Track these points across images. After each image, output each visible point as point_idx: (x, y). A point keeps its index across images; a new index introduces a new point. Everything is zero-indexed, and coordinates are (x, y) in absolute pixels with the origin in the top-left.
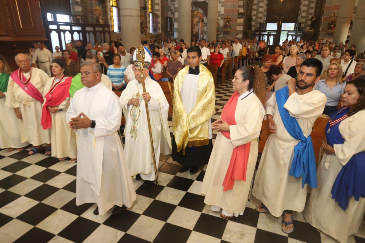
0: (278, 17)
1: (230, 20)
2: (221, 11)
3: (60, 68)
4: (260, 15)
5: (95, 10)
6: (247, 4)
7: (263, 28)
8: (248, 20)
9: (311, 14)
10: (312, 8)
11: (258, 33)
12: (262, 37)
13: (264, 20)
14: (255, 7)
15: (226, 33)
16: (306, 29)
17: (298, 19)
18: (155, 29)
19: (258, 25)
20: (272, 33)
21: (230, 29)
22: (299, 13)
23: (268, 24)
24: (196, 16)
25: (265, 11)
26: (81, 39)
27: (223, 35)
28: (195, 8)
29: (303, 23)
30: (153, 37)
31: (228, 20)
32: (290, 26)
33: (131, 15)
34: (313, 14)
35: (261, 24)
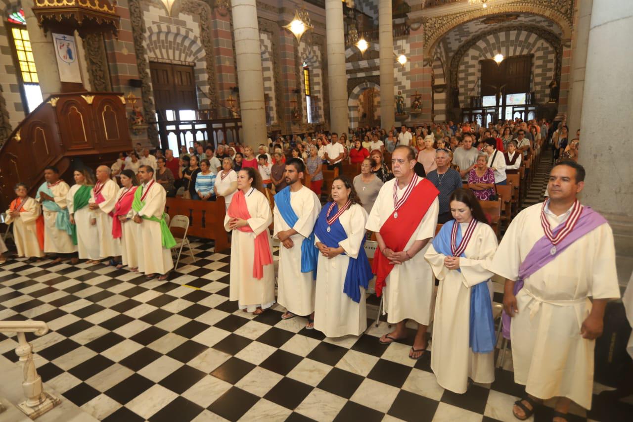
0: (495, 88)
1: (420, 97)
2: (406, 85)
3: (127, 178)
4: (471, 86)
5: (228, 100)
6: (450, 71)
7: (477, 104)
8: (453, 94)
9: (550, 78)
10: (550, 70)
11: (468, 112)
12: (473, 117)
13: (478, 93)
14: (461, 75)
15: (415, 116)
16: (544, 100)
17: (531, 87)
18: (314, 117)
19: (469, 100)
20: (488, 111)
21: (420, 110)
22: (531, 78)
23: (484, 97)
24: (377, 95)
25: (478, 79)
26: (206, 138)
27: (411, 119)
28: (370, 84)
29: (538, 92)
30: (311, 129)
31: (418, 97)
32: (520, 98)
33: (253, 108)
34: (552, 78)
35: (472, 98)
